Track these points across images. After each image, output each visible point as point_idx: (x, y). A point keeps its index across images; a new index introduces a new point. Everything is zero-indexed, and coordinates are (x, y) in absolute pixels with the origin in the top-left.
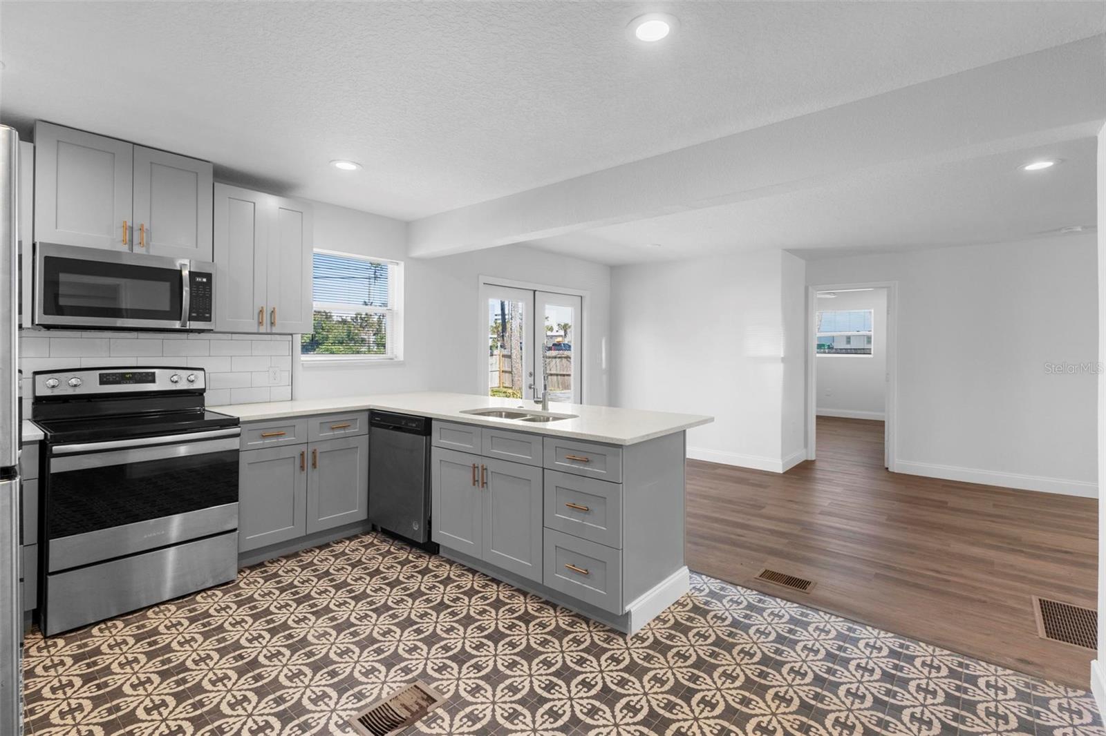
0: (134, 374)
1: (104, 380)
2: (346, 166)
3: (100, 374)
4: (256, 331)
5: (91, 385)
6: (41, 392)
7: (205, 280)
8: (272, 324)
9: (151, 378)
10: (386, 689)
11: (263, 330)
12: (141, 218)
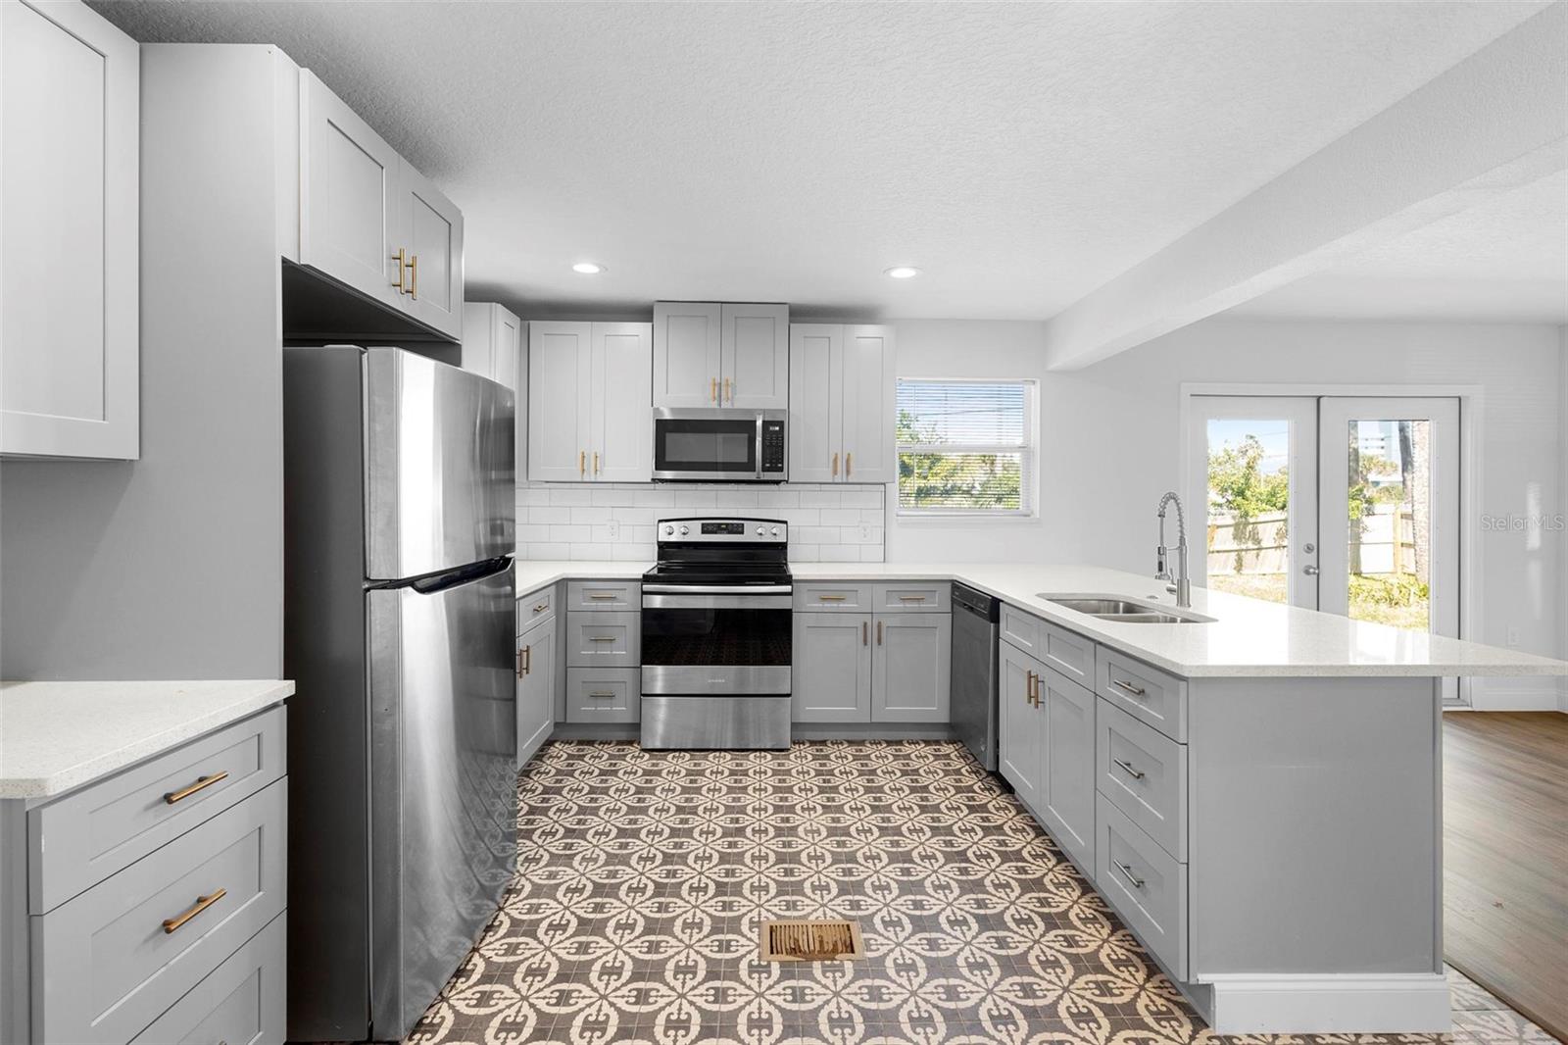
0: (727, 524)
1: (705, 530)
2: (903, 273)
3: (703, 524)
4: (831, 481)
5: (696, 535)
6: (664, 538)
7: (777, 428)
8: (848, 472)
9: (739, 530)
10: (820, 913)
11: (838, 479)
12: (728, 375)
